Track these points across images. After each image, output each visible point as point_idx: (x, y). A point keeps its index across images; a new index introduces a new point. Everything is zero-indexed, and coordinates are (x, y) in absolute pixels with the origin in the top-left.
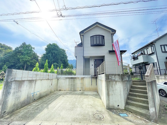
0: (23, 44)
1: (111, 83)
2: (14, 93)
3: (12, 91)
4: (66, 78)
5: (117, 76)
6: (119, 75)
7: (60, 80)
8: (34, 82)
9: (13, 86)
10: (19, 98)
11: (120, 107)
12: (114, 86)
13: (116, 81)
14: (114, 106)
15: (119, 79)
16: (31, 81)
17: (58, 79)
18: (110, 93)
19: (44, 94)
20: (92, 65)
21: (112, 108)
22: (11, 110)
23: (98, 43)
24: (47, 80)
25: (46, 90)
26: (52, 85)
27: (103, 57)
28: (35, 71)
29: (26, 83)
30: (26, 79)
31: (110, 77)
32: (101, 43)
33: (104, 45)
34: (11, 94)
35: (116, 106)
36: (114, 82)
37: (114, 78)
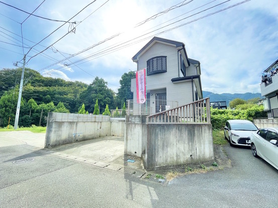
0: (96, 79)
1: (130, 126)
2: (55, 131)
3: (53, 130)
4: (120, 121)
5: (137, 118)
6: (139, 116)
7: (113, 123)
8: (75, 123)
9: (54, 125)
10: (60, 136)
11: (137, 154)
12: (133, 129)
13: (135, 124)
14: (131, 153)
15: (139, 121)
16: (71, 123)
17: (111, 122)
18: (129, 137)
19: (90, 137)
20: (153, 103)
21: (129, 154)
22: (54, 144)
23: (155, 69)
24: (93, 123)
25: (91, 133)
26: (100, 128)
27: (165, 89)
28: (80, 113)
29: (66, 124)
30: (66, 121)
31: (130, 119)
32: (160, 69)
33: (165, 71)
34: (53, 132)
35: (133, 153)
36: (134, 125)
37: (133, 121)
